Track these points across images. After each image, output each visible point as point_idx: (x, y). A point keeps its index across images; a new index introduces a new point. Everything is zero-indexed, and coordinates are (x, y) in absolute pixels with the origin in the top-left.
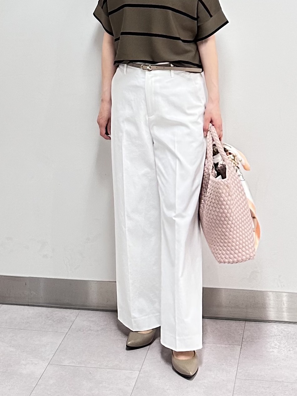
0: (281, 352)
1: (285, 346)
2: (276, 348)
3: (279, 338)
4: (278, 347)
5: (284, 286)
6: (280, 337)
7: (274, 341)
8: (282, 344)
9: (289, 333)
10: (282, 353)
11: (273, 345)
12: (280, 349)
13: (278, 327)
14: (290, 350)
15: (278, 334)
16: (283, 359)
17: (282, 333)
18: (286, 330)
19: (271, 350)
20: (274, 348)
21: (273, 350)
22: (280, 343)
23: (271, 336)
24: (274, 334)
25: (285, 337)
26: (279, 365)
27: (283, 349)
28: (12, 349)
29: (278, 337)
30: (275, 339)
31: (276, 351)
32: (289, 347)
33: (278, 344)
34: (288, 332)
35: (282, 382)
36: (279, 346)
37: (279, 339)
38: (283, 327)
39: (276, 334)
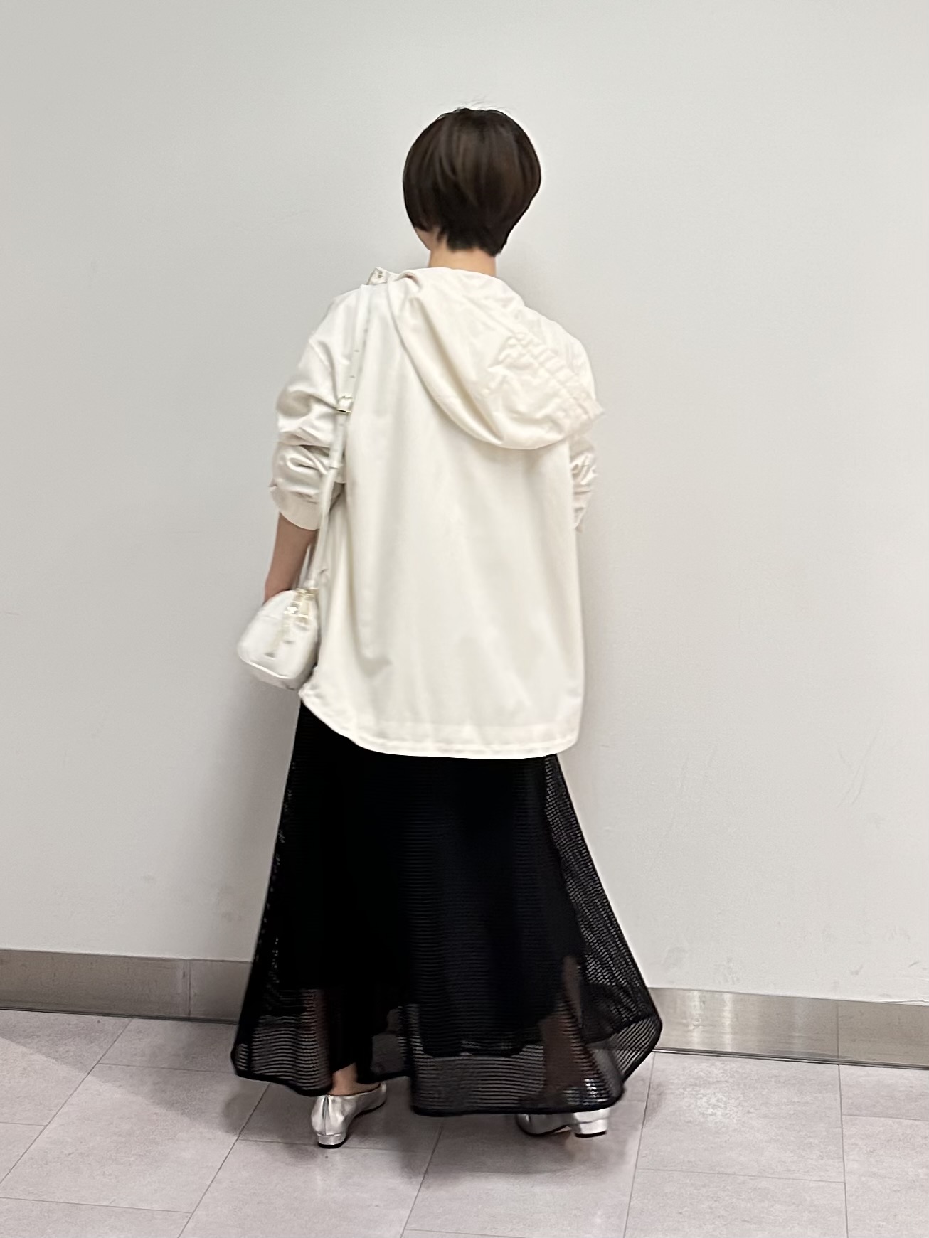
0: (731, 1115)
1: (740, 1104)
2: (720, 1107)
3: (727, 1086)
4: (723, 1106)
5: (738, 979)
6: (727, 1084)
7: (717, 1094)
8: (733, 1100)
9: (746, 1078)
10: (734, 1118)
11: (713, 1101)
12: (729, 1109)
13: (723, 1066)
14: (749, 1112)
15: (722, 1079)
16: (735, 1130)
17: (732, 1076)
18: (740, 1070)
19: (710, 1111)
20: (714, 1107)
21: (714, 1111)
22: (729, 1098)
23: (709, 1083)
24: (715, 1080)
25: (739, 1085)
26: (726, 1141)
27: (735, 1109)
28: (158, 1110)
29: (724, 1085)
30: (718, 1090)
31: (720, 1112)
32: (745, 1104)
33: (724, 1099)
34: (745, 1076)
35: (733, 1175)
36: (725, 1103)
37: (726, 1089)
38: (734, 1065)
39: (719, 1080)
